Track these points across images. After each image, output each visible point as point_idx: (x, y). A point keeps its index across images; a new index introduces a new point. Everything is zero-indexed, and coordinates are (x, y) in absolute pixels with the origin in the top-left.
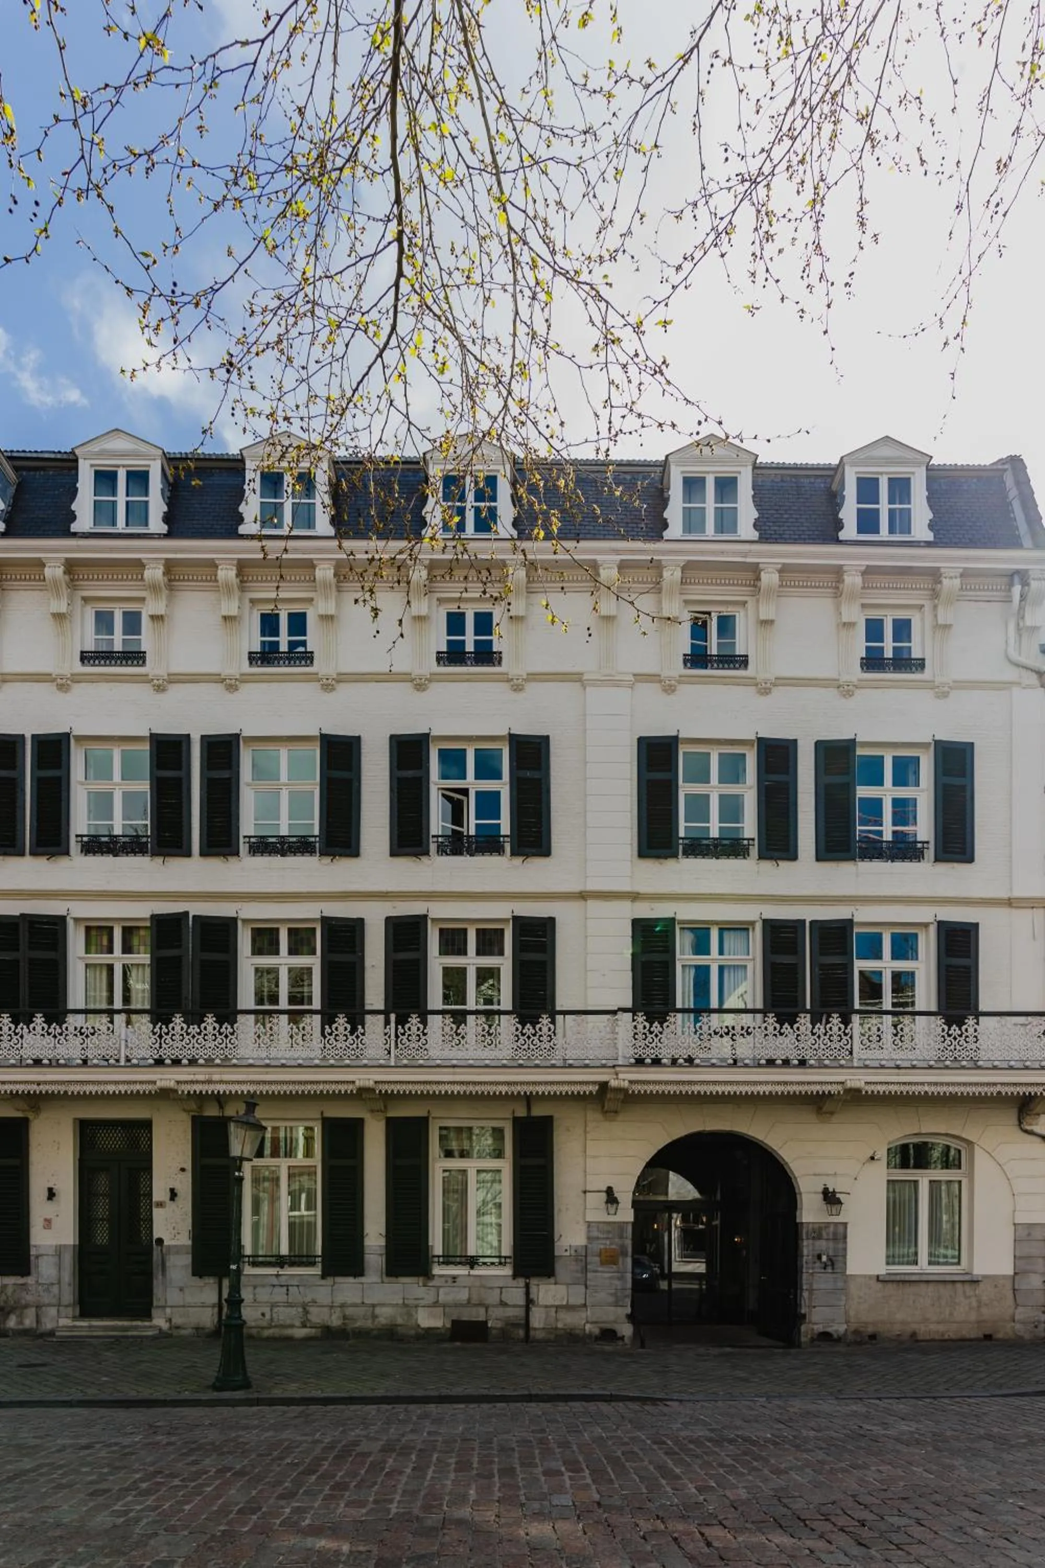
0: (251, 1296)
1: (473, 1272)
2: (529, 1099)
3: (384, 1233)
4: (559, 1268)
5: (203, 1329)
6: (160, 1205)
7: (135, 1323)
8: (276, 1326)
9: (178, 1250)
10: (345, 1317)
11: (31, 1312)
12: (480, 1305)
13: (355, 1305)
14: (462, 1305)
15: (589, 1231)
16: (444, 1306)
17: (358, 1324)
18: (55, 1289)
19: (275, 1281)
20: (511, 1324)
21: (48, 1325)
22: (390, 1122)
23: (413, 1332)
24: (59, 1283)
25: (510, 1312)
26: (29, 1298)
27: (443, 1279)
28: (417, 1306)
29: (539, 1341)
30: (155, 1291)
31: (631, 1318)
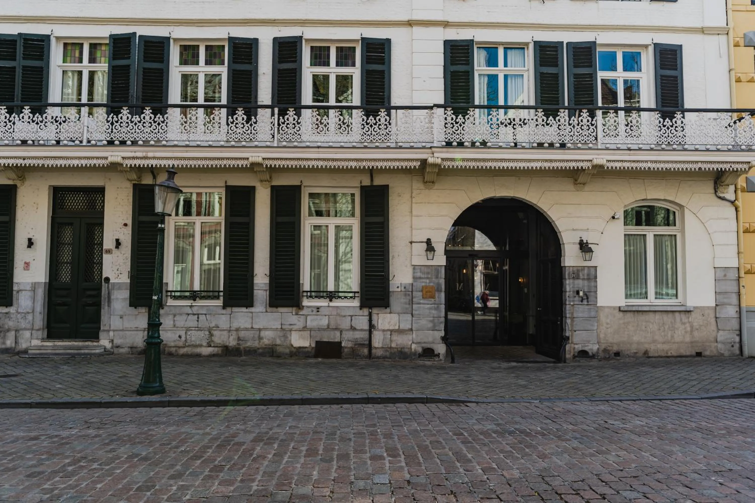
0: (172, 322)
1: (332, 304)
2: (372, 172)
3: (268, 273)
4: (393, 300)
5: (136, 348)
6: (109, 251)
7: (87, 343)
8: (189, 346)
9: (120, 286)
10: (239, 339)
11: (12, 334)
12: (336, 329)
13: (246, 329)
14: (324, 330)
15: (414, 273)
16: (311, 330)
17: (249, 344)
18: (30, 317)
19: (190, 312)
20: (359, 344)
21: (23, 345)
22: (273, 188)
23: (287, 351)
24: (33, 312)
25: (359, 335)
26: (11, 324)
27: (310, 309)
28: (291, 330)
29: (378, 358)
30: (102, 318)
31: (444, 339)
